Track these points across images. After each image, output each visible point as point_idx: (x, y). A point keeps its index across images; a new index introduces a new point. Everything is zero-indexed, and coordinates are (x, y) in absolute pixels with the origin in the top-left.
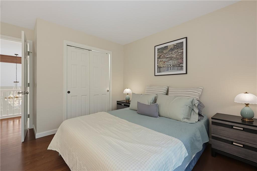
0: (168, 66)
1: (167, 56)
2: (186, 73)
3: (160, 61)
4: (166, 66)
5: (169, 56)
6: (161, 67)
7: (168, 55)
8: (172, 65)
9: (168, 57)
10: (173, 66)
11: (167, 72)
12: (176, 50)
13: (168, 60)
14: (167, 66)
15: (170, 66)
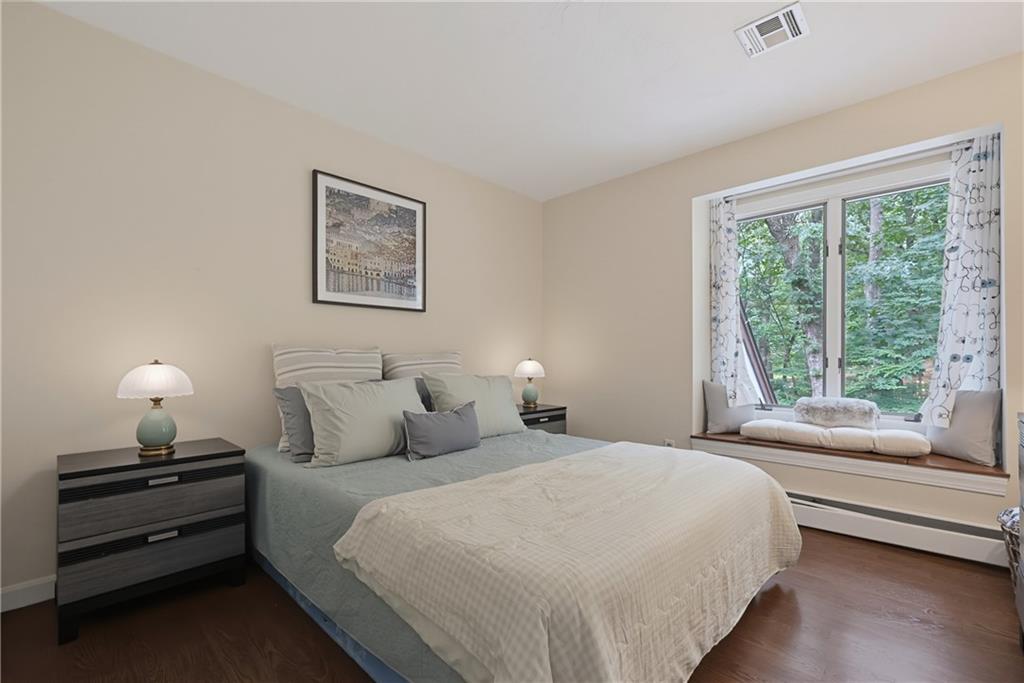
0: (369, 272)
1: (367, 237)
2: (424, 310)
3: (339, 244)
4: (364, 273)
5: (373, 238)
6: (343, 272)
7: (370, 234)
8: (382, 274)
9: (369, 241)
10: (388, 278)
11: (365, 295)
12: (396, 229)
13: (369, 252)
14: (367, 273)
15: (378, 275)
